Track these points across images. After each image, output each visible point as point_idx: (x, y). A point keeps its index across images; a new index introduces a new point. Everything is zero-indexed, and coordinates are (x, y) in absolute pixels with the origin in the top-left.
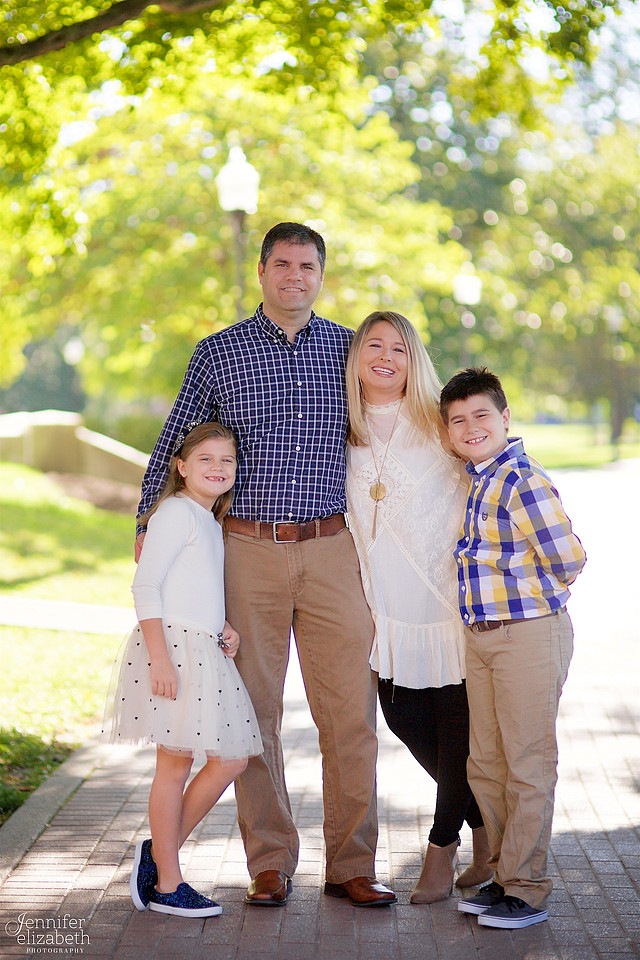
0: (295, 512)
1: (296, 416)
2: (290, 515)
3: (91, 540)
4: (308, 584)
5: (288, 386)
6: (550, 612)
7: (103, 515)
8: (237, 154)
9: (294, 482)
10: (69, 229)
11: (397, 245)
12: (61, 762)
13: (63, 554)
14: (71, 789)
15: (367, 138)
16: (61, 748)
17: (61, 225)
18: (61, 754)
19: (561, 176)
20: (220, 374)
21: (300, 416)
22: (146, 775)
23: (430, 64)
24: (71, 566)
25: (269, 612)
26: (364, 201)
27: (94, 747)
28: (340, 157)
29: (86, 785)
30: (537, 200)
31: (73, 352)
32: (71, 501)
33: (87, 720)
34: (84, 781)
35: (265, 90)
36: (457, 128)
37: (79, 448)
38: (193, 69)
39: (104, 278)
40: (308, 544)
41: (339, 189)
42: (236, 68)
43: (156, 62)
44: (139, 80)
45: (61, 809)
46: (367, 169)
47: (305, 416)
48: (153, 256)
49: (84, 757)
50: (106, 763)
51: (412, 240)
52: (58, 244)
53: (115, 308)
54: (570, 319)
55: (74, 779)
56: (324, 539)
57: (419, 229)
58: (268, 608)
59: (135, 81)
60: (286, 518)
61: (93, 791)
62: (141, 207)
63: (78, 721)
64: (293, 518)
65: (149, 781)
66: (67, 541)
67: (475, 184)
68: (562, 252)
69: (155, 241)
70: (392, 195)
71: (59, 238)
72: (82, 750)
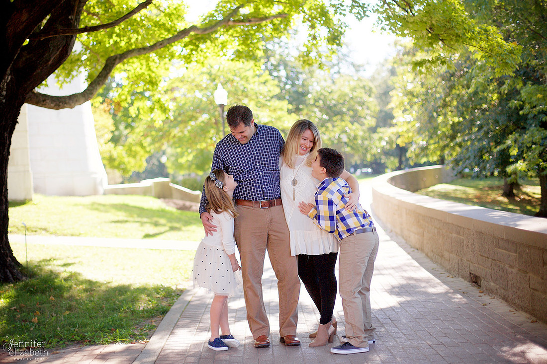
0: (267, 196)
1: (256, 165)
2: (266, 198)
3: (178, 220)
4: (273, 223)
5: (251, 154)
6: (349, 234)
7: (179, 211)
8: (220, 86)
9: (263, 186)
10: (167, 111)
11: (274, 115)
12: (180, 295)
13: (169, 225)
14: (185, 305)
15: (262, 79)
16: (179, 290)
17: (164, 110)
18: (180, 293)
19: (323, 92)
20: (225, 155)
21: (258, 165)
22: (212, 298)
23: (278, 57)
24: (172, 229)
25: (259, 236)
26: (263, 100)
27: (192, 290)
28: (254, 86)
29: (192, 303)
30: (316, 101)
31: (164, 160)
32: (169, 207)
33: (187, 280)
34: (189, 302)
35: (232, 60)
36: (287, 78)
37: (170, 189)
38: (207, 54)
39: (176, 132)
40: (273, 208)
41: (254, 97)
42: (221, 53)
43: (194, 52)
44: (189, 58)
45: (183, 312)
46: (264, 89)
47: (260, 165)
48: (192, 123)
49: (189, 293)
50: (196, 295)
51: (279, 113)
52: (163, 117)
53: (180, 142)
54: (329, 139)
55: (186, 301)
56: (277, 206)
57: (281, 109)
58: (259, 234)
59: (188, 59)
60: (264, 199)
61: (194, 305)
62: (186, 107)
63: (183, 280)
64: (267, 199)
65: (212, 300)
66: (170, 220)
67: (295, 96)
68: (325, 117)
69: (192, 118)
70: (272, 98)
71: (164, 114)
72: (188, 291)
